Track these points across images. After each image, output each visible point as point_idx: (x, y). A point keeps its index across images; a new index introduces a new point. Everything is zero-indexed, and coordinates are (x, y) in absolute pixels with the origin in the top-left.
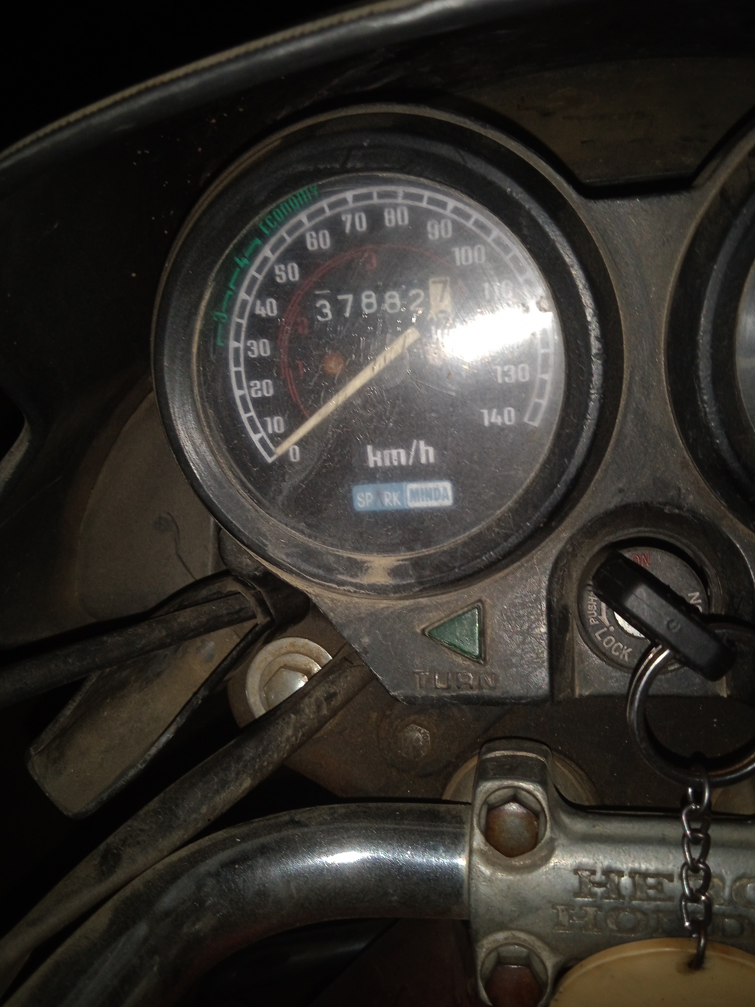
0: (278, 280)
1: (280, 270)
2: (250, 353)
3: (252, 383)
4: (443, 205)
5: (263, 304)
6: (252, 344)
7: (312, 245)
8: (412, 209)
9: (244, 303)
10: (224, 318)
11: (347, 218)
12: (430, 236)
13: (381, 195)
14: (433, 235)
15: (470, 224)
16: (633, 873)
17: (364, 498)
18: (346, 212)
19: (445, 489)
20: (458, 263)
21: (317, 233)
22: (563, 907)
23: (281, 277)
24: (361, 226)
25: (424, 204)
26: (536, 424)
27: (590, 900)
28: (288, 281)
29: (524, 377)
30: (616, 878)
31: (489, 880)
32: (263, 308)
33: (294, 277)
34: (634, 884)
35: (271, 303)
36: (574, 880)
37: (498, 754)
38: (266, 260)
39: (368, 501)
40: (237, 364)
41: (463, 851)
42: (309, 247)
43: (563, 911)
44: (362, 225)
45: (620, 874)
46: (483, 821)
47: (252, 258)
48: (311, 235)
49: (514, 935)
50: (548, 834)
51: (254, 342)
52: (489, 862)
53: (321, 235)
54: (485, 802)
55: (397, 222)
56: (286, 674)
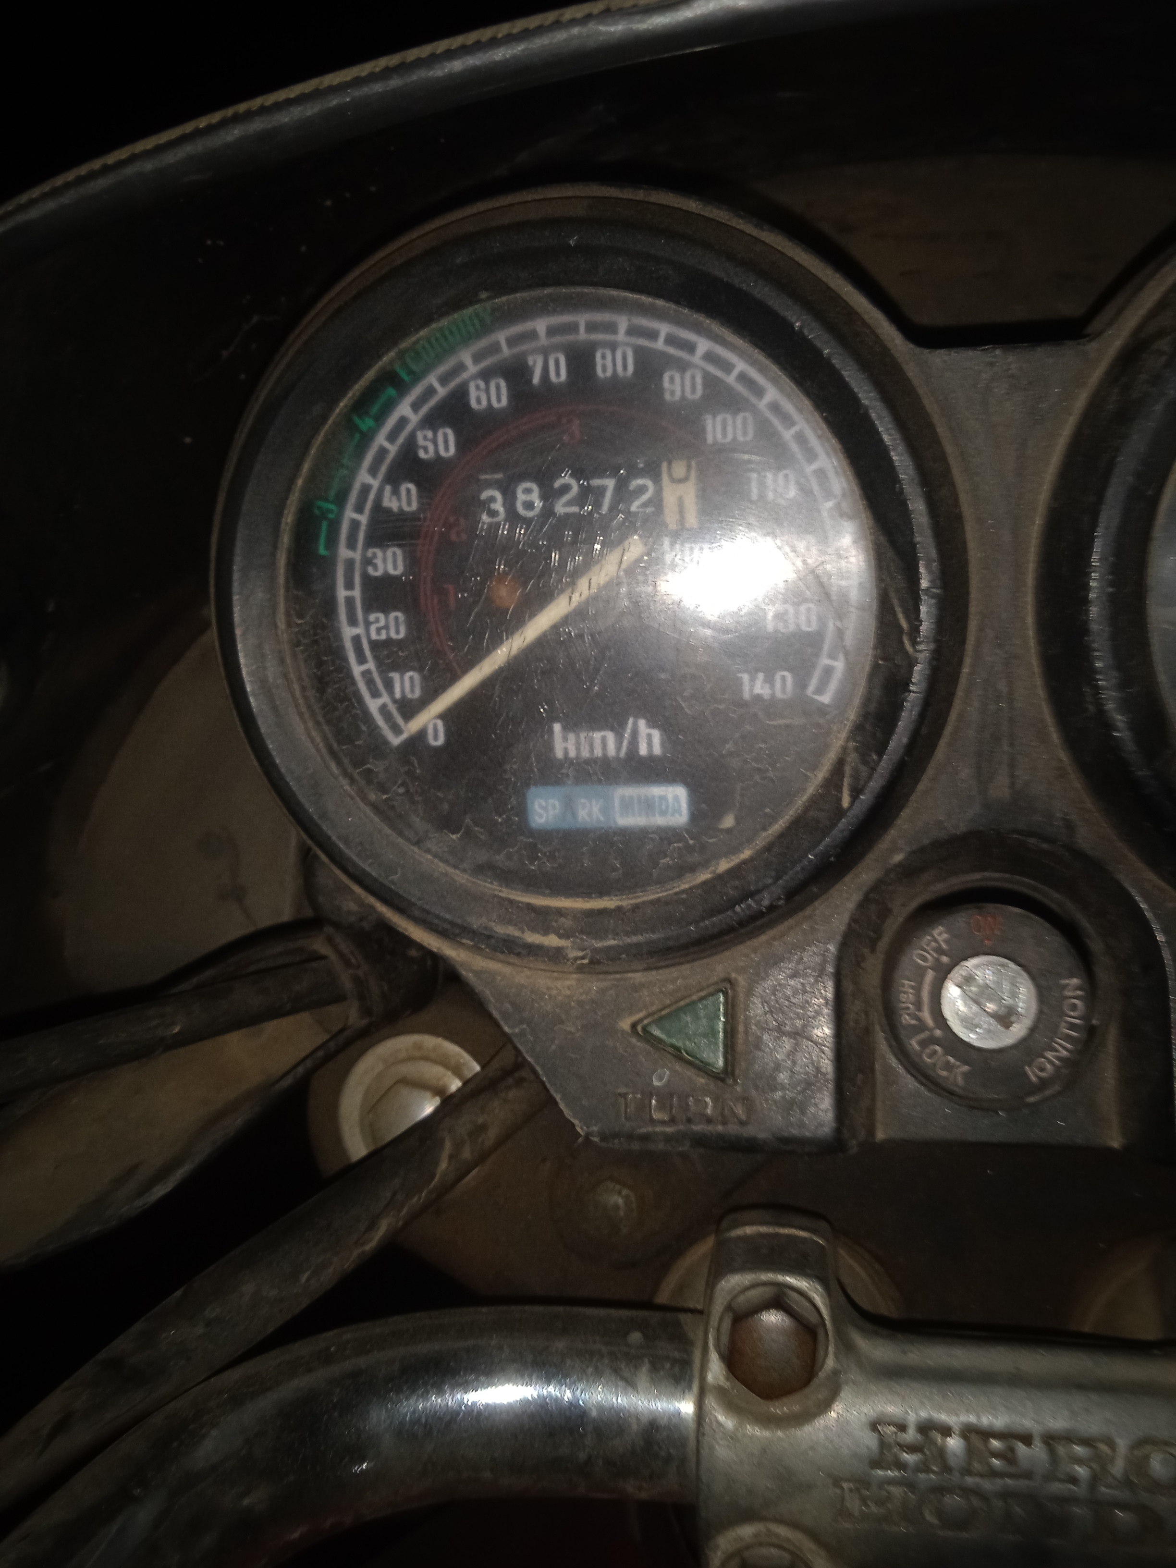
0: (422, 454)
1: (425, 438)
2: (370, 570)
3: (372, 617)
4: (690, 348)
5: (396, 492)
6: (375, 556)
7: (479, 401)
8: (639, 352)
9: (366, 489)
10: (331, 511)
11: (535, 362)
12: (667, 397)
13: (592, 327)
14: (673, 393)
15: (731, 379)
16: (969, 1432)
17: (545, 809)
18: (535, 351)
19: (676, 798)
20: (710, 439)
21: (487, 383)
22: (851, 1485)
23: (426, 449)
24: (558, 374)
25: (660, 345)
26: (826, 699)
27: (897, 1473)
28: (439, 459)
29: (809, 622)
30: (939, 1439)
31: (733, 1438)
32: (394, 498)
33: (447, 449)
34: (970, 1450)
35: (408, 491)
36: (870, 1441)
37: (749, 1230)
38: (403, 422)
39: (551, 813)
40: (349, 585)
41: (690, 1388)
42: (474, 404)
43: (851, 1490)
44: (560, 374)
45: (947, 1431)
46: (725, 1339)
47: (380, 418)
48: (478, 388)
49: (769, 1530)
50: (830, 1363)
51: (379, 552)
52: (731, 1407)
53: (493, 385)
54: (729, 1308)
55: (615, 370)
56: (405, 1091)
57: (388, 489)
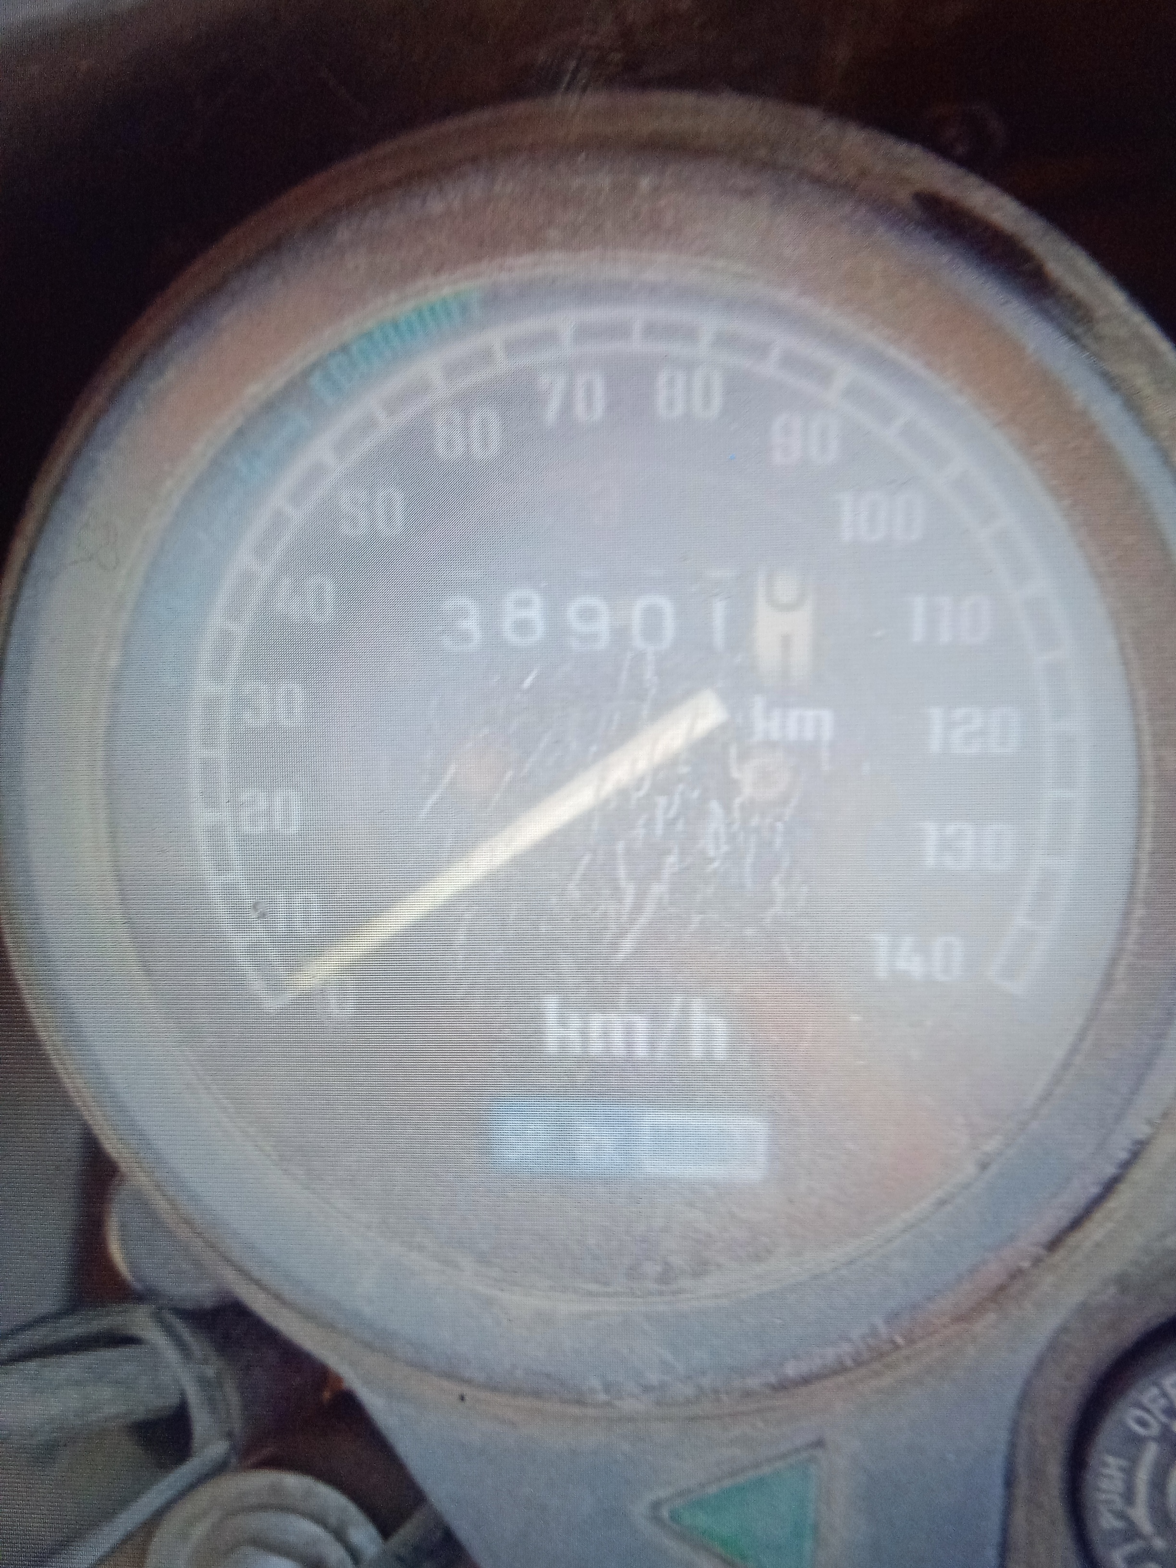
1: (354, 502)
2: (247, 717)
3: (244, 796)
4: (822, 376)
5: (298, 589)
6: (256, 693)
7: (450, 444)
8: (734, 379)
9: (246, 581)
10: (186, 614)
11: (551, 384)
12: (777, 455)
13: (654, 332)
14: (787, 452)
15: (889, 434)
17: (521, 1136)
18: (552, 367)
19: (748, 1135)
20: (846, 534)
21: (466, 414)
23: (354, 521)
24: (589, 408)
25: (770, 368)
26: (1015, 986)
28: (374, 535)
29: (999, 855)
32: (295, 599)
33: (390, 522)
35: (320, 588)
38: (318, 472)
39: (532, 1145)
40: (210, 740)
42: (440, 448)
44: (592, 405)
47: (280, 464)
48: (449, 420)
51: (264, 688)
53: (475, 421)
55: (689, 407)
57: (286, 582)
